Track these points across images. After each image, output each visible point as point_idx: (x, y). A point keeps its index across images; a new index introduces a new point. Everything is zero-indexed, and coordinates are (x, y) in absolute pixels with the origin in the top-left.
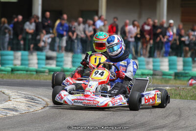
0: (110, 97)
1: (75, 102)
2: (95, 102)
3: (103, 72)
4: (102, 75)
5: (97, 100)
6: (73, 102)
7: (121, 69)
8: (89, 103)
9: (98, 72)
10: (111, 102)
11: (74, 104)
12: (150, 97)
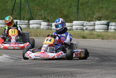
0: (56, 53)
1: (36, 57)
2: (47, 56)
3: (51, 40)
4: (50, 41)
5: (48, 55)
6: (35, 57)
7: (62, 38)
8: (44, 57)
9: (48, 39)
10: (57, 55)
11: (36, 58)
12: (78, 53)
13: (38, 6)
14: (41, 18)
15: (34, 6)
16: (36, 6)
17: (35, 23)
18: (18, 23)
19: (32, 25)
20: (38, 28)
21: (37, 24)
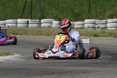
13: (49, 5)
14: (52, 17)
15: (45, 5)
16: (47, 5)
17: (46, 22)
18: (29, 22)
19: (43, 24)
20: (49, 27)
21: (48, 23)
